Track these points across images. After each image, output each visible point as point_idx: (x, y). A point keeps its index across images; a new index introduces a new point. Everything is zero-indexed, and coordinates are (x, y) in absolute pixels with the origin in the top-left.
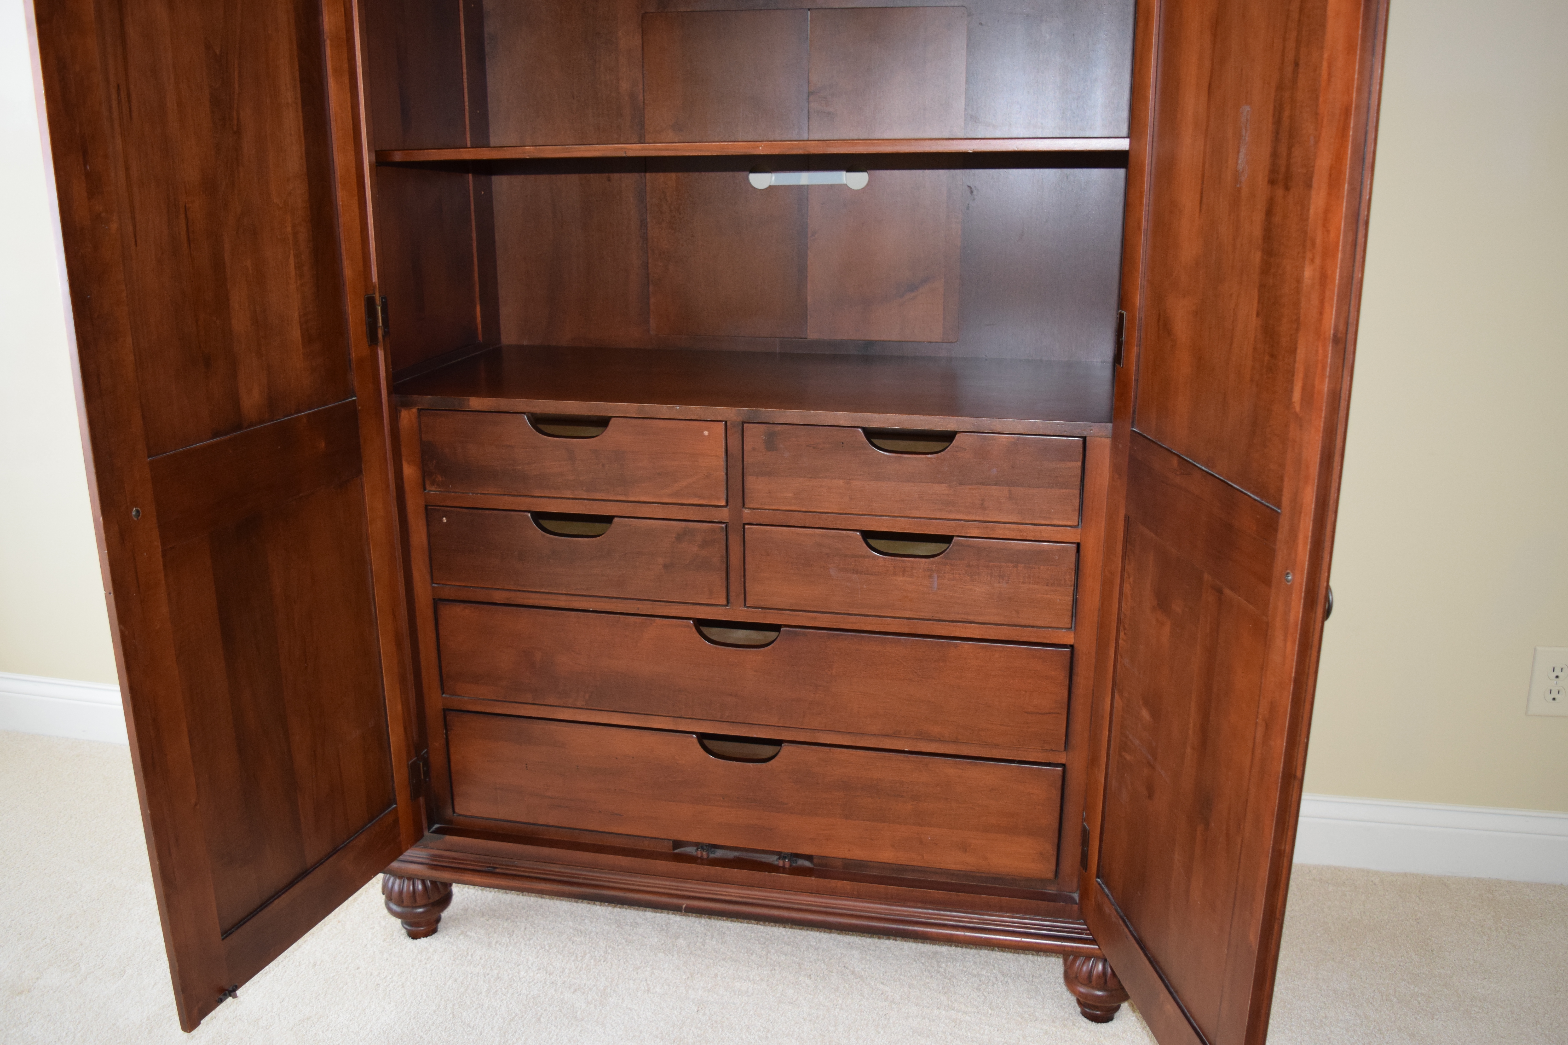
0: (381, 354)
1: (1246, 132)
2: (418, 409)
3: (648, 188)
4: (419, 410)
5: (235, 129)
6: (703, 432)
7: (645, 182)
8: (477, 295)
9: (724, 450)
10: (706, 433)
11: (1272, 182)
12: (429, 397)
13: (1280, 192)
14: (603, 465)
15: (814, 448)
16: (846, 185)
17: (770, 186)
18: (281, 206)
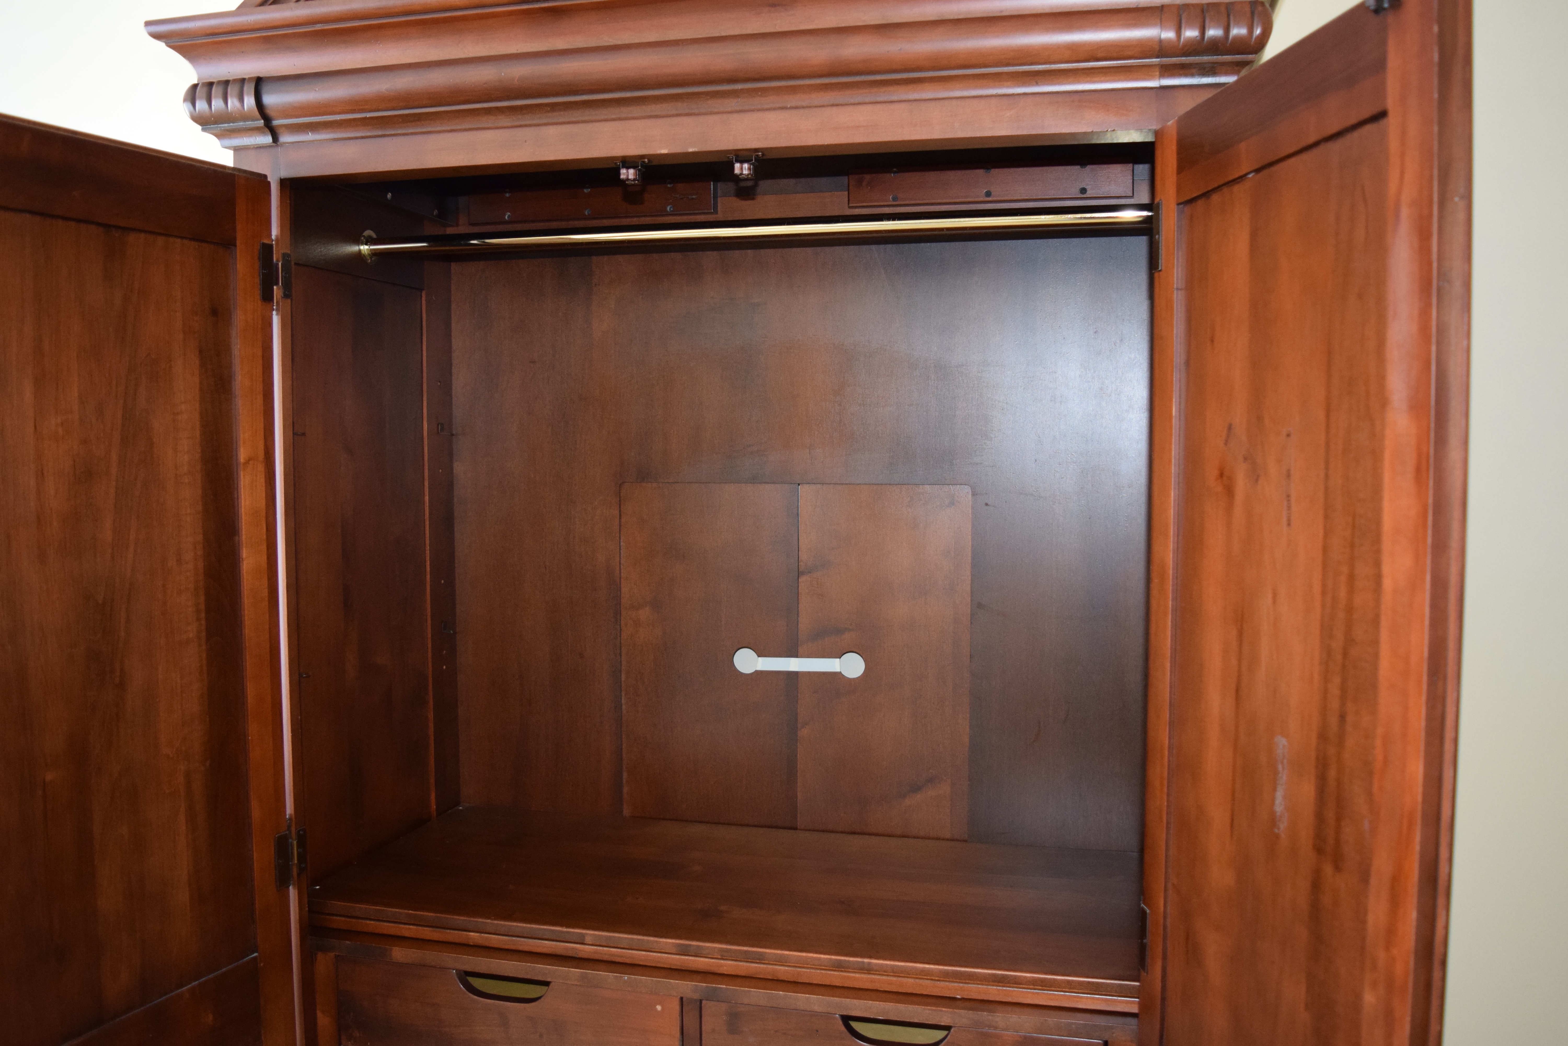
0: (293, 892)
1: (1283, 768)
2: (335, 955)
3: (623, 668)
4: (337, 957)
5: (117, 680)
6: (655, 1006)
7: (621, 661)
8: (432, 780)
9: (678, 1029)
10: (659, 1008)
11: (1319, 850)
12: (348, 942)
13: (1328, 869)
14: (541, 1036)
15: (785, 1034)
16: (840, 673)
17: (757, 672)
18: (171, 756)
